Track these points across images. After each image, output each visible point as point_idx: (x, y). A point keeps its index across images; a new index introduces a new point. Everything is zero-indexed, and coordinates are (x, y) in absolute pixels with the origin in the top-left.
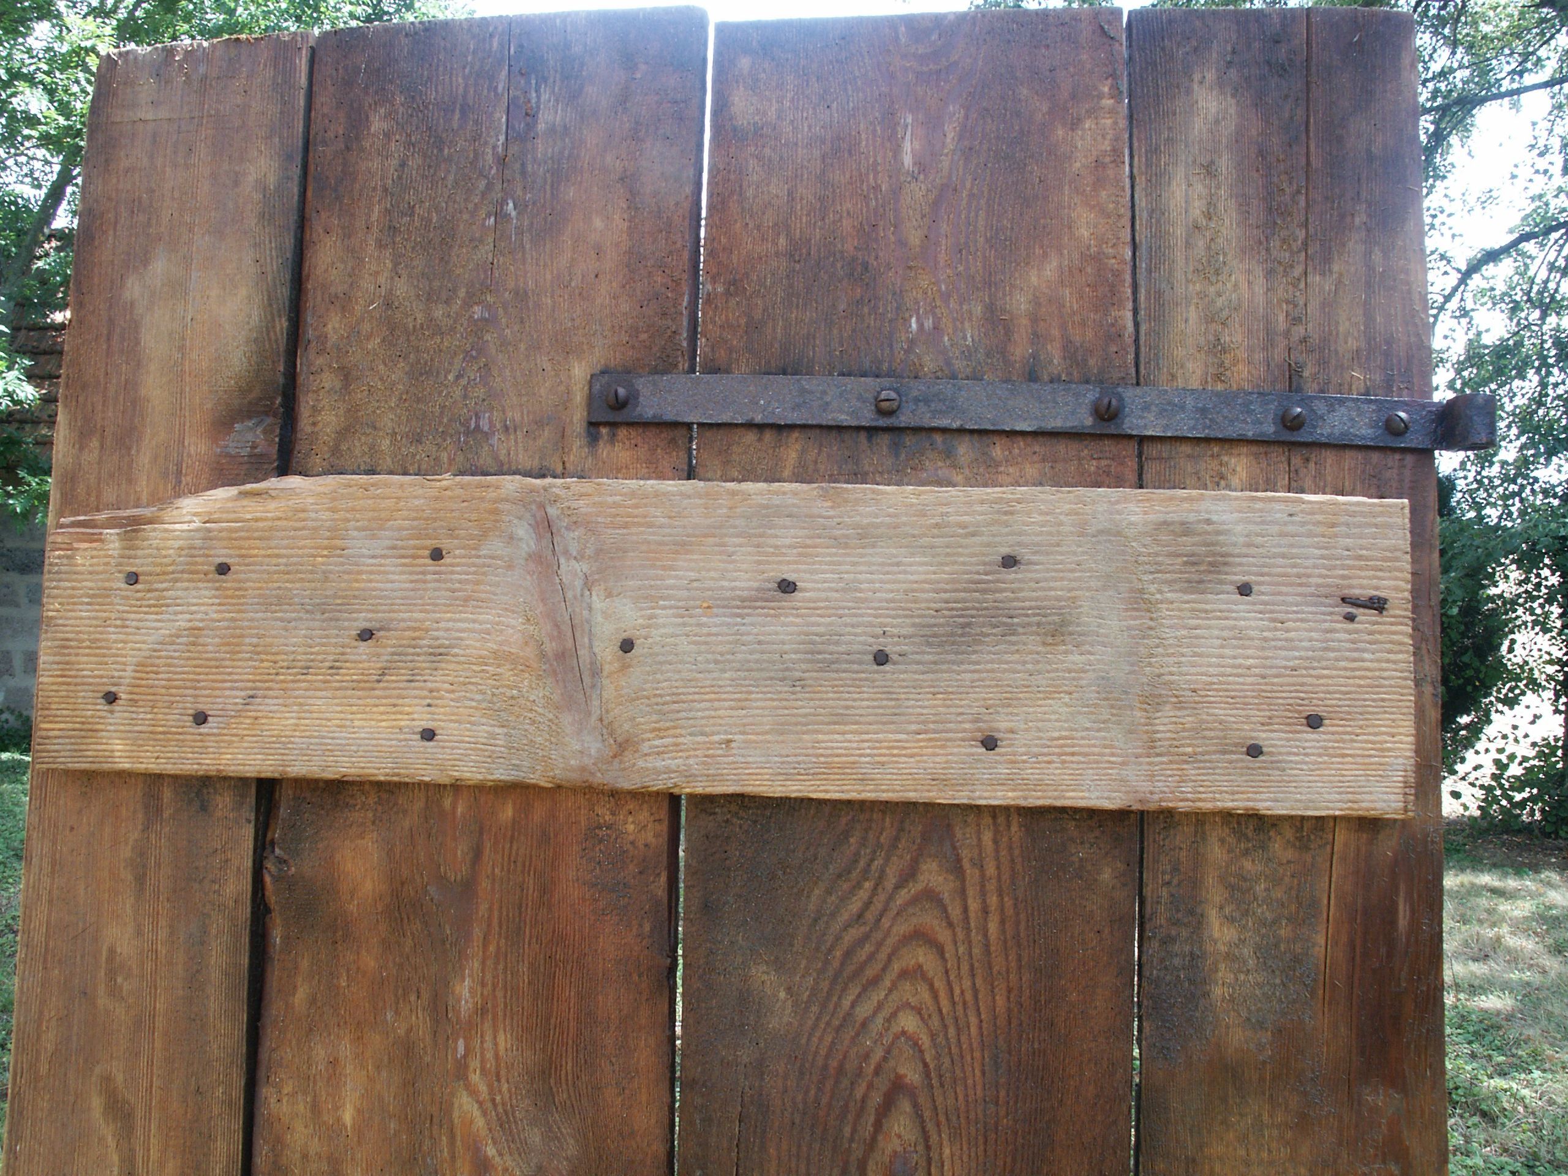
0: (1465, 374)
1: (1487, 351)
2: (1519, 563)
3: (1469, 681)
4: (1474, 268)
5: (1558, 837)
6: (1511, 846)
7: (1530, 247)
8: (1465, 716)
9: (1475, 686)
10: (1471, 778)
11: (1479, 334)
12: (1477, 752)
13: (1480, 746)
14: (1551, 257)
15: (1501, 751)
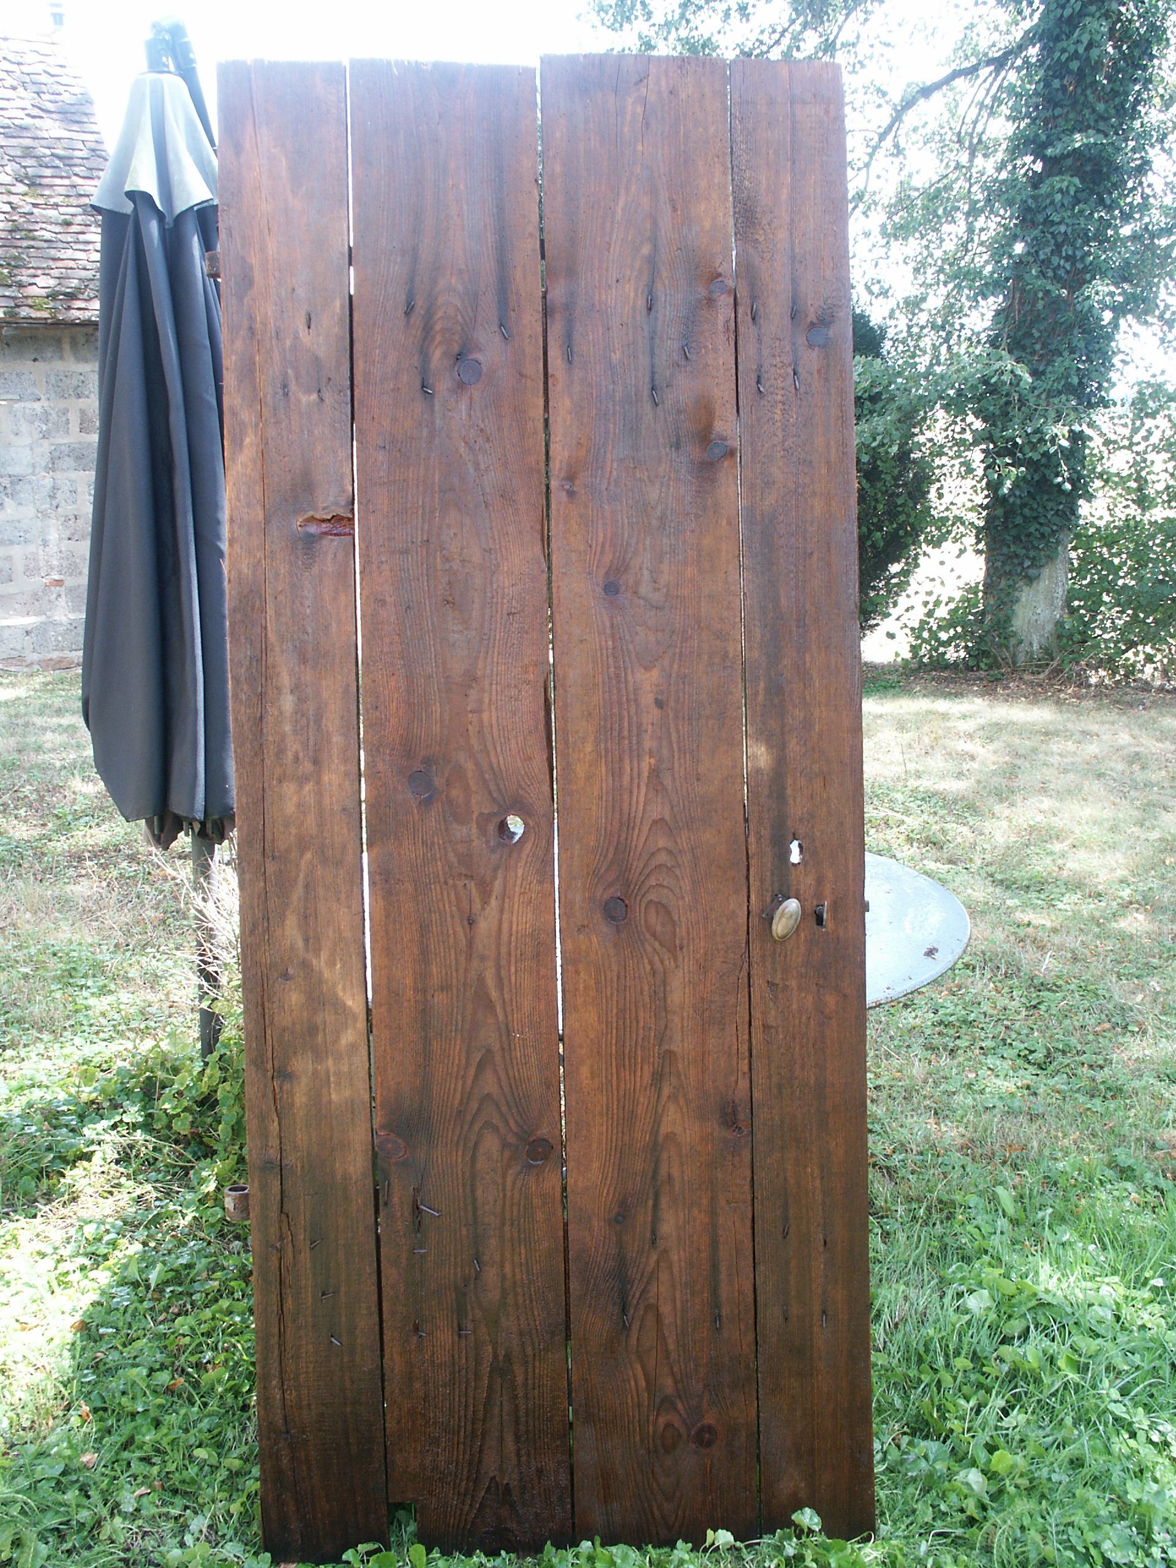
0: (896, 219)
1: (916, 194)
2: (946, 407)
3: (901, 526)
4: (908, 104)
5: (979, 668)
6: (939, 680)
7: (960, 83)
8: (896, 565)
9: (906, 532)
10: (903, 620)
11: (910, 176)
12: (908, 596)
13: (910, 590)
14: (980, 97)
15: (929, 593)
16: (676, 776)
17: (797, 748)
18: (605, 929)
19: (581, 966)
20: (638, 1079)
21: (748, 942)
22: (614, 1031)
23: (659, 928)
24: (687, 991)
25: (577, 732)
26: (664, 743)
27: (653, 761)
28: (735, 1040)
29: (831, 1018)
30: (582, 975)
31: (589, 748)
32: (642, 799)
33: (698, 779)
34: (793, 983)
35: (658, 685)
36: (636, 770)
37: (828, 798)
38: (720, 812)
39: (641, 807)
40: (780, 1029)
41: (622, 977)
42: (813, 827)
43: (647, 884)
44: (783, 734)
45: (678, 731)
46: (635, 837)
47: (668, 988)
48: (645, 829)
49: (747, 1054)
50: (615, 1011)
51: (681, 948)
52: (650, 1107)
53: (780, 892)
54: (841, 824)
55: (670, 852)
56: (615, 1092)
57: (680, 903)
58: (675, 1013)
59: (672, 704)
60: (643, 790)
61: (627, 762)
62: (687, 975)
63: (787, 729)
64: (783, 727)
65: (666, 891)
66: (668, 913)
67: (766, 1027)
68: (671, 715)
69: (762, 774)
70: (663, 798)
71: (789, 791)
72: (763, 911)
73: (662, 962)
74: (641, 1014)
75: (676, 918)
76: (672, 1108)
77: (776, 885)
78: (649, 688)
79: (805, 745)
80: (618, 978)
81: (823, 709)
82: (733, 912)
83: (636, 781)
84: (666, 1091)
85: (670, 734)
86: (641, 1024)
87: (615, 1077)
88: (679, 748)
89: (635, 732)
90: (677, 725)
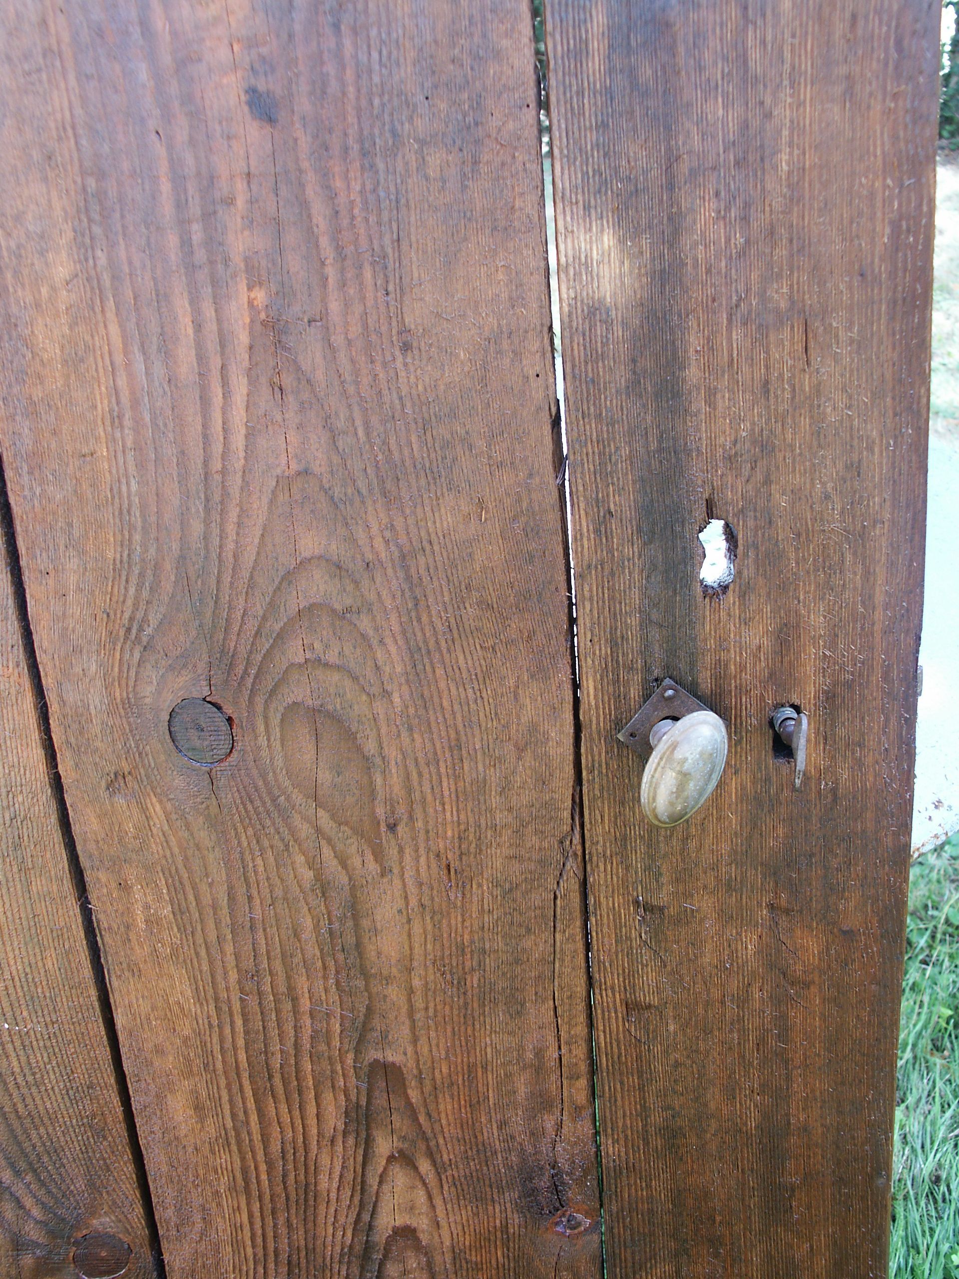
16: (338, 340)
17: (718, 232)
18: (179, 782)
19: (131, 874)
20: (312, 1122)
21: (578, 804)
22: (239, 1022)
23: (325, 777)
24: (417, 929)
25: (18, 218)
26: (292, 237)
27: (260, 296)
28: (551, 1039)
29: (807, 985)
30: (137, 892)
31: (62, 269)
32: (239, 416)
33: (406, 347)
34: (705, 904)
35: (251, 43)
36: (211, 328)
37: (818, 390)
38: (481, 444)
39: (238, 441)
40: (670, 1012)
41: (241, 899)
42: (767, 482)
43: (280, 664)
44: (671, 187)
45: (331, 196)
46: (231, 529)
47: (365, 923)
48: (259, 506)
49: (583, 1067)
50: (233, 976)
51: (392, 827)
52: (350, 1176)
53: (670, 672)
54: (855, 469)
55: (338, 568)
56: (259, 1146)
57: (380, 707)
58: (388, 979)
59: (304, 105)
60: (240, 387)
61: (182, 306)
62: (412, 889)
63: (683, 168)
64: (671, 160)
65: (336, 677)
66: (350, 736)
67: (632, 1007)
68: (305, 142)
69: (608, 323)
70: (302, 408)
71: (693, 374)
72: (618, 725)
73: (344, 863)
74: (302, 984)
75: (371, 747)
76: (400, 1177)
77: (658, 652)
78: (223, 54)
79: (745, 219)
80: (232, 898)
81: (807, 93)
82: (533, 728)
83: (215, 362)
84: (384, 1146)
85: (304, 205)
86: (305, 1004)
87: (254, 1118)
88: (339, 249)
89: (195, 209)
90: (325, 175)
